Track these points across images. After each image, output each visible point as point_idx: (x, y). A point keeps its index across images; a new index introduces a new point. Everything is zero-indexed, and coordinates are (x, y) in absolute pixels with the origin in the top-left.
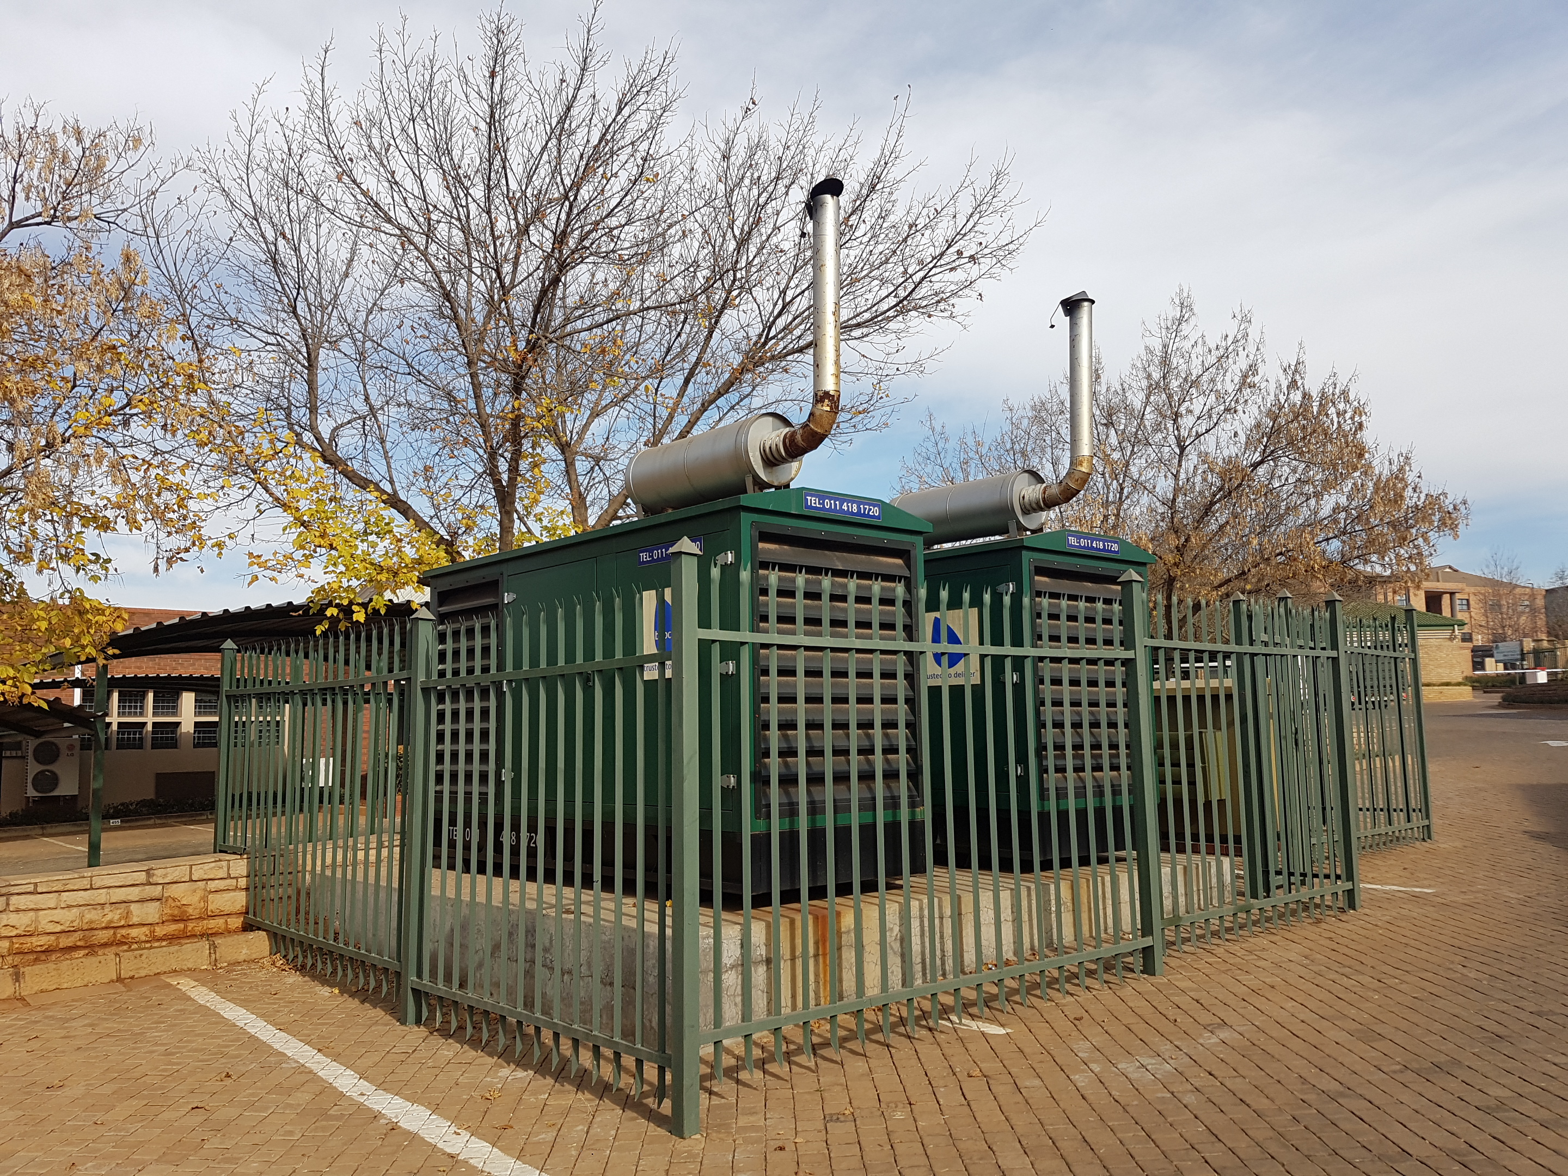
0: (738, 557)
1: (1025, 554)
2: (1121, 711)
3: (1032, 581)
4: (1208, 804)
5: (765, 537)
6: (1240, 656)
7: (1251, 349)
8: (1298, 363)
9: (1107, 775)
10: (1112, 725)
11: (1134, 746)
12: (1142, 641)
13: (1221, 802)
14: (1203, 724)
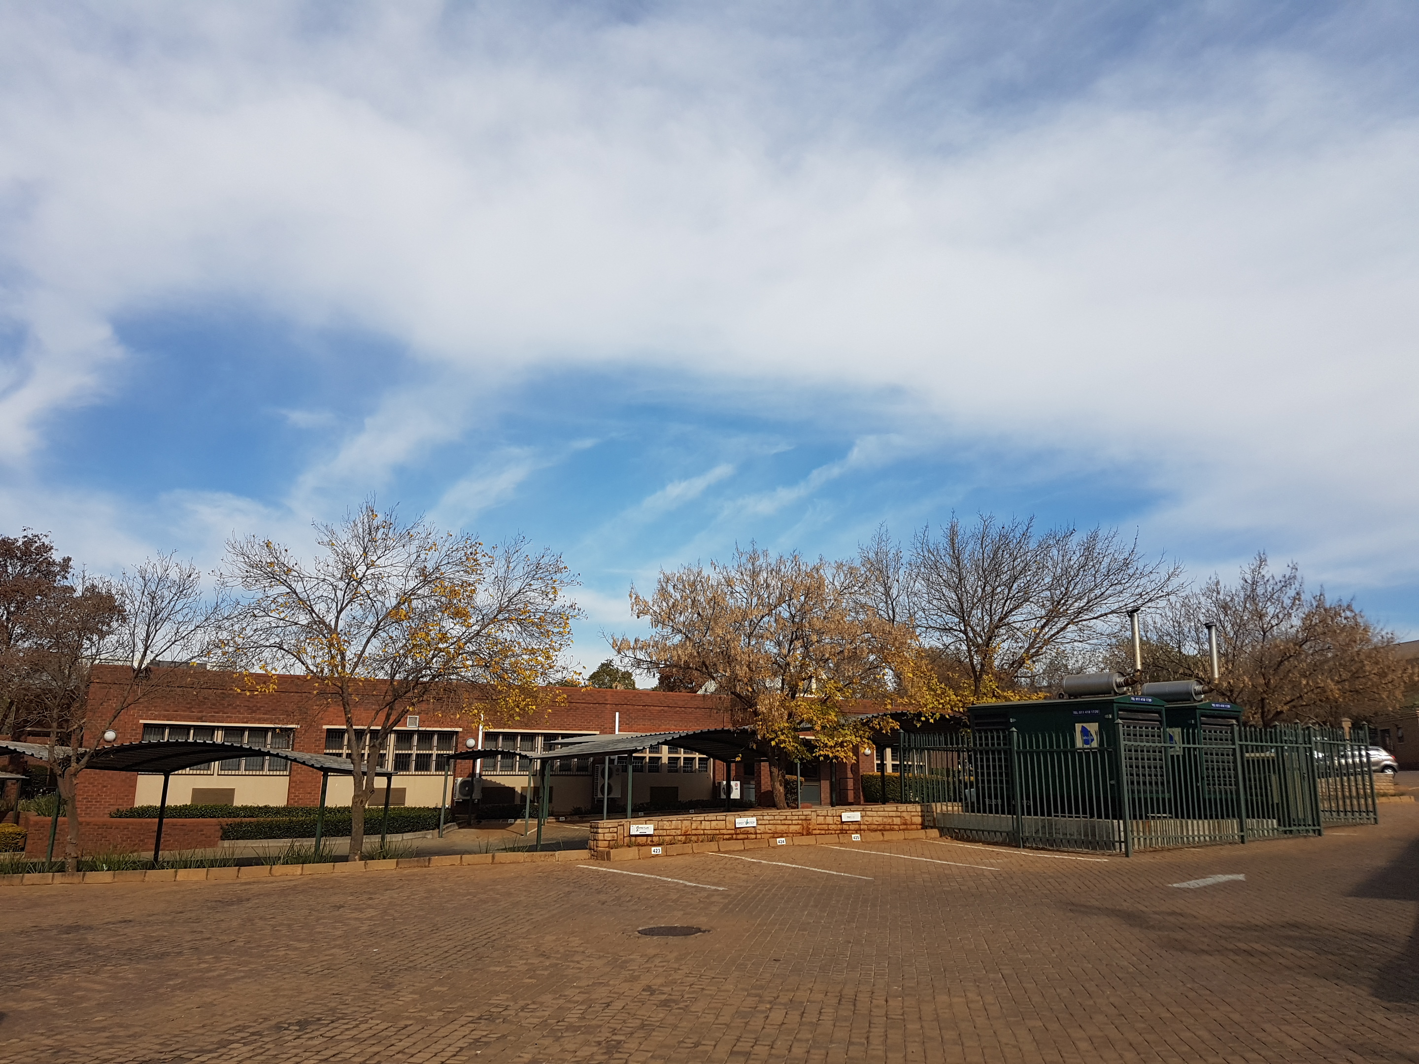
0: (1113, 716)
1: (1197, 711)
2: (1232, 764)
3: (1200, 719)
4: (1273, 805)
5: (1120, 710)
6: (1277, 747)
7: (1297, 585)
8: (1321, 595)
9: (1228, 787)
10: (1229, 762)
11: (1236, 776)
12: (1237, 742)
13: (1277, 804)
14: (1269, 772)
